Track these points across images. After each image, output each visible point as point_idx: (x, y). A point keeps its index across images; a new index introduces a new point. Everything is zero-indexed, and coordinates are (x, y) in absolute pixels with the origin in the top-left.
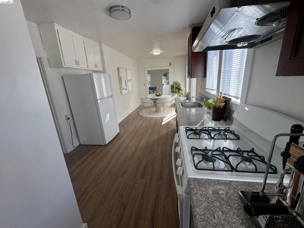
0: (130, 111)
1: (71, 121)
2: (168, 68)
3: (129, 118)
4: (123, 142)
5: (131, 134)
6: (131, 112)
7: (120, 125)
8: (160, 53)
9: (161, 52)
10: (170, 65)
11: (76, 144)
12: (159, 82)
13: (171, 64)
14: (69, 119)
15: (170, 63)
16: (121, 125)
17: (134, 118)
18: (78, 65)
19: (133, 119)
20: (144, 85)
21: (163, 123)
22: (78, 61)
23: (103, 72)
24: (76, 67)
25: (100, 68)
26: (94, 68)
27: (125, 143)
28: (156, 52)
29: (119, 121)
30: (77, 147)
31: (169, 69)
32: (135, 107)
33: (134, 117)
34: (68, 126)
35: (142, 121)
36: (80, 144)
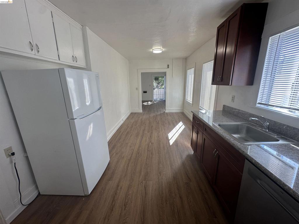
0: (121, 121)
1: (19, 158)
3: (120, 132)
4: (118, 186)
5: (128, 164)
8: (161, 52)
9: (163, 50)
10: (168, 67)
12: (150, 86)
13: (169, 66)
14: (13, 154)
15: (168, 65)
17: (128, 133)
18: (36, 52)
19: (126, 135)
20: (137, 89)
22: (37, 45)
25: (81, 63)
26: (72, 62)
27: (121, 188)
28: (157, 50)
30: (29, 204)
31: (166, 72)
33: (127, 131)
34: (12, 167)
35: (140, 137)
36: (39, 193)
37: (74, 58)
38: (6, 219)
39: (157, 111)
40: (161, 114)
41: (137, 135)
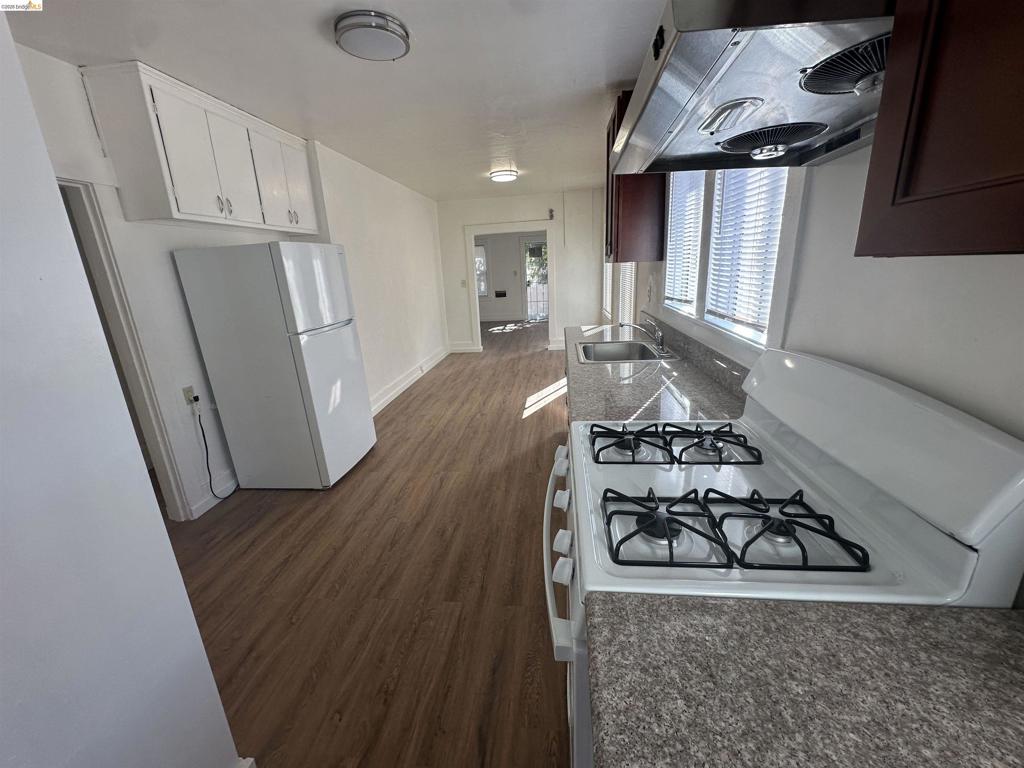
0: (415, 372)
1: (203, 406)
2: (544, 229)
3: (411, 395)
4: (388, 478)
5: (416, 450)
6: (419, 375)
7: (377, 420)
8: (515, 178)
9: (520, 172)
10: (552, 217)
11: (225, 487)
12: (515, 273)
13: (554, 213)
14: (196, 399)
15: (551, 211)
16: (383, 421)
17: (430, 396)
18: (228, 213)
19: (424, 401)
20: (464, 283)
21: (526, 414)
22: (228, 200)
23: (320, 237)
24: (221, 218)
25: (308, 225)
26: (288, 224)
27: (394, 481)
28: (504, 174)
29: (376, 408)
30: (227, 498)
31: (545, 231)
32: (431, 359)
33: (429, 392)
34: (195, 423)
35: (456, 405)
36: (238, 485)
37: (293, 216)
38: (193, 508)
39: (526, 348)
40: (533, 355)
41: (451, 402)
